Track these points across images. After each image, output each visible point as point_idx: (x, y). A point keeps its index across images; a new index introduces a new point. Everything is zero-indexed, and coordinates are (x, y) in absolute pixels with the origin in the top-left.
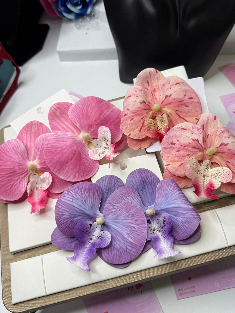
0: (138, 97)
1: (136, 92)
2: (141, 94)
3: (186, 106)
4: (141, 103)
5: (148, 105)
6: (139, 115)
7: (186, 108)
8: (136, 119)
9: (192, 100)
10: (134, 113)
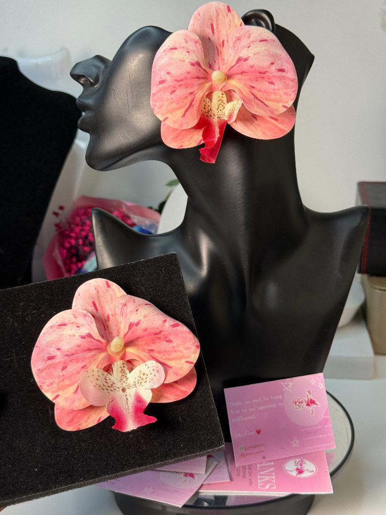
2: (194, 48)
3: (270, 83)
4: (193, 64)
5: (205, 70)
6: (187, 86)
8: (180, 92)
9: (283, 74)
10: (178, 81)
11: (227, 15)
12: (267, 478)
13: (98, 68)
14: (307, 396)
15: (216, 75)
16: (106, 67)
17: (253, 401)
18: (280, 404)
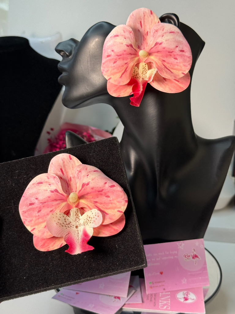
0: (125, 38)
1: (124, 32)
2: (129, 36)
3: (174, 58)
4: (128, 46)
5: (135, 50)
6: (123, 59)
7: (174, 60)
8: (119, 63)
9: (183, 53)
10: (118, 56)
11: (150, 16)
12: (165, 302)
13: (71, 46)
14: (193, 252)
15: (141, 53)
16: (76, 46)
17: (159, 254)
18: (175, 257)
